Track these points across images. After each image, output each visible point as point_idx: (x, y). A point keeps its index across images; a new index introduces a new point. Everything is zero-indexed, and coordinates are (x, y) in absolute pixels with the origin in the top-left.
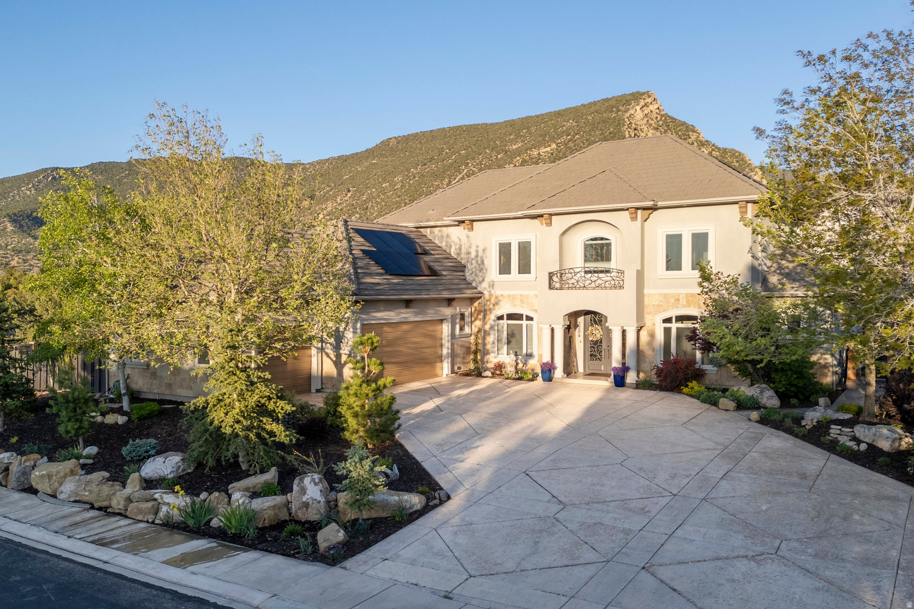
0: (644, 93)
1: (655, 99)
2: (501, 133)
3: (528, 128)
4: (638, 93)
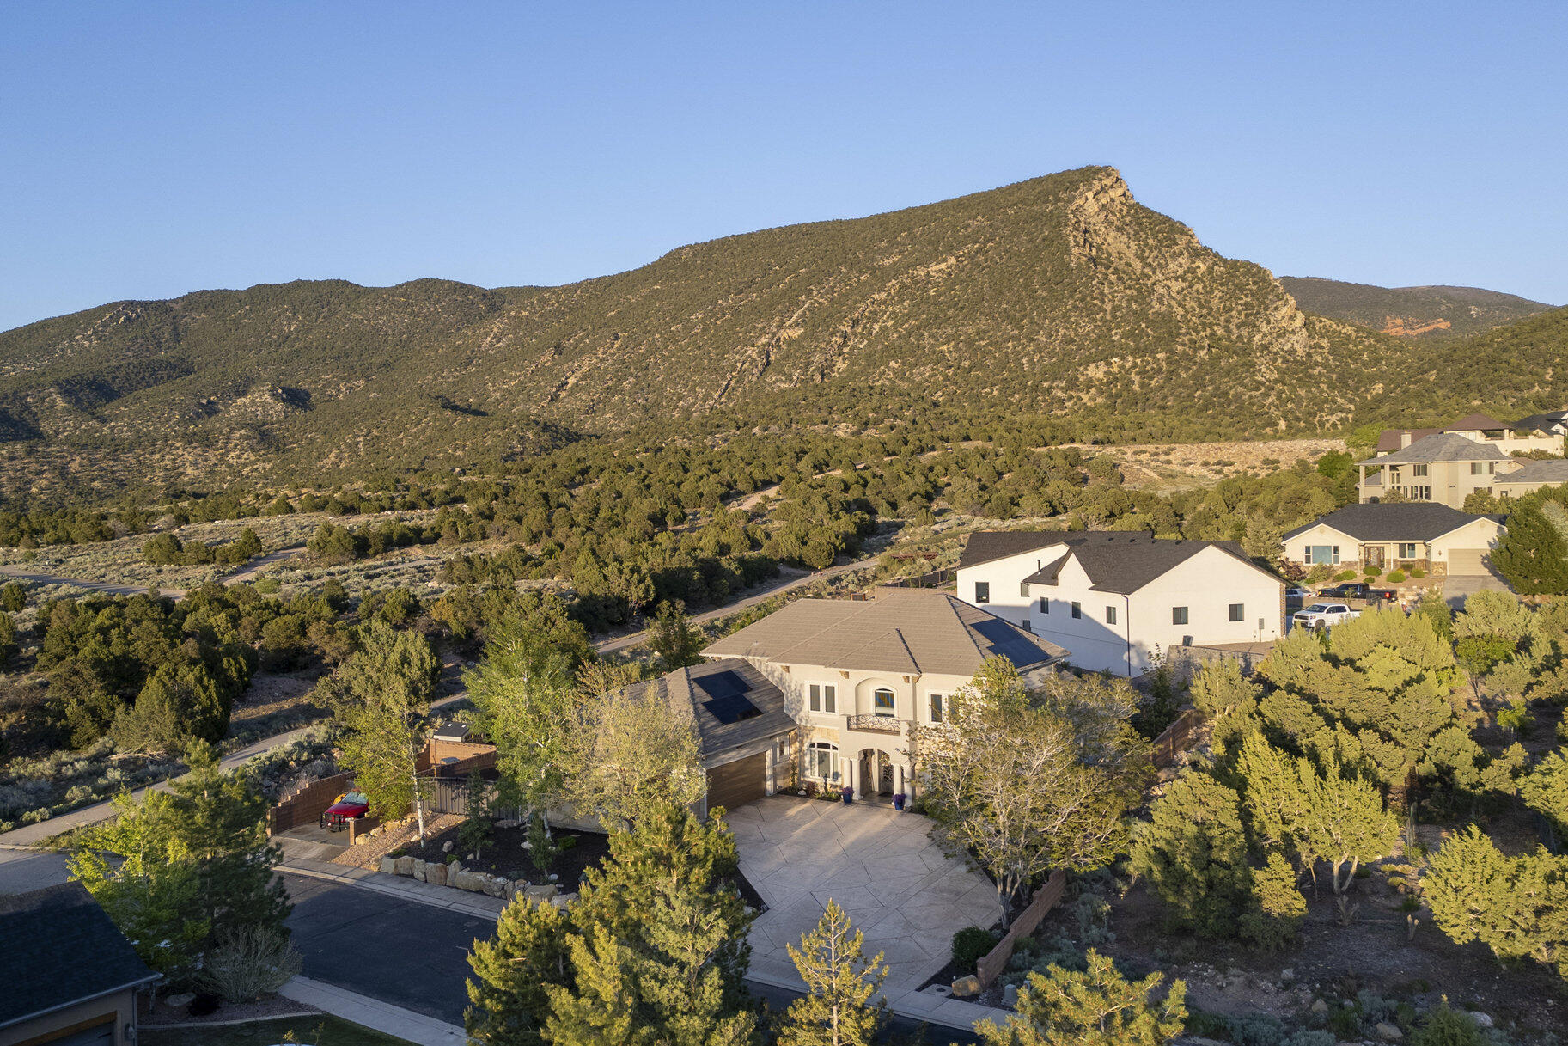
0: (1099, 170)
1: (1118, 179)
2: (864, 239)
3: (910, 230)
4: (1090, 168)
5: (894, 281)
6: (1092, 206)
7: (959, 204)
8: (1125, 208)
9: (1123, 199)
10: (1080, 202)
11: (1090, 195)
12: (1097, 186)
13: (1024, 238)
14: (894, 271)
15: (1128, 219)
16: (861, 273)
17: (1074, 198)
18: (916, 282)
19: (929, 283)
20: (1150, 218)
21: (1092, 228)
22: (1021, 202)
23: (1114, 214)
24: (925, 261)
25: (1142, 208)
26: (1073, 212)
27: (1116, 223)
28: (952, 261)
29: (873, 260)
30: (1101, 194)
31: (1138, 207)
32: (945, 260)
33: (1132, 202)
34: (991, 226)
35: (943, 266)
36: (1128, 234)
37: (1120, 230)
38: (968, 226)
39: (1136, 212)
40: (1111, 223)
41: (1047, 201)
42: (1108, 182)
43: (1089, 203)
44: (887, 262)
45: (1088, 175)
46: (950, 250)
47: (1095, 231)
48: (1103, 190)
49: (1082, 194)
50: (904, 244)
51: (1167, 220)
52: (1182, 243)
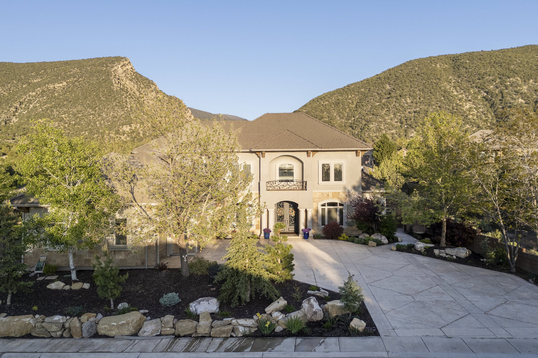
0: (122, 58)
1: (129, 62)
2: (24, 71)
3: (45, 70)
4: (119, 57)
5: (39, 89)
6: (120, 71)
7: (67, 63)
8: (132, 73)
9: (131, 69)
10: (116, 68)
11: (119, 66)
12: (122, 64)
13: (95, 78)
14: (39, 85)
15: (133, 77)
16: (23, 84)
17: (114, 66)
18: (49, 90)
19: (55, 91)
20: (141, 78)
21: (120, 78)
22: (93, 65)
23: (128, 74)
24: (53, 82)
25: (138, 74)
26: (113, 71)
27: (129, 78)
28: (65, 83)
29: (29, 79)
30: (124, 67)
31: (136, 73)
32: (62, 83)
33: (135, 71)
34: (81, 72)
35: (61, 85)
36: (134, 82)
37: (131, 80)
38: (71, 71)
39: (136, 75)
40: (128, 77)
41: (103, 66)
42: (126, 63)
43: (119, 69)
44: (35, 81)
45: (118, 59)
46: (64, 79)
47: (122, 79)
48: (124, 65)
49: (116, 66)
50: (43, 75)
51: (147, 79)
52: (153, 87)
